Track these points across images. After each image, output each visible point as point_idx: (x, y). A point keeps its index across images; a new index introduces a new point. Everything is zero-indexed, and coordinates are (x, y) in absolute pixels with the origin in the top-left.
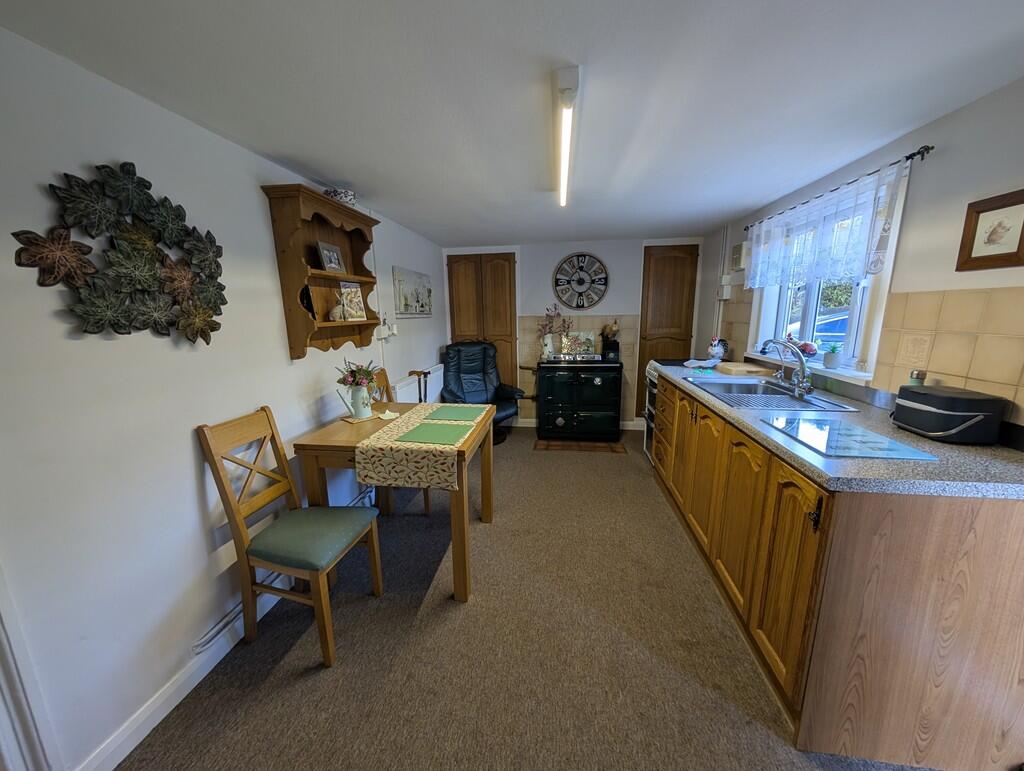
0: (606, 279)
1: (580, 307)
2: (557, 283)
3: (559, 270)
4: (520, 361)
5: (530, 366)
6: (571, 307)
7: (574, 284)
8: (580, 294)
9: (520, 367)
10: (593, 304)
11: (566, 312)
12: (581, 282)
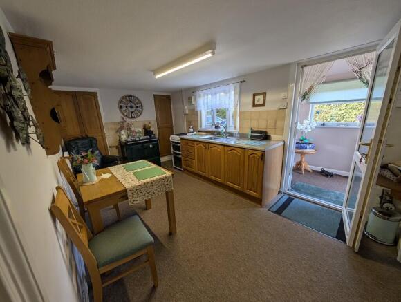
0: (142, 106)
1: (133, 117)
2: (121, 107)
3: (121, 101)
4: (108, 143)
5: (115, 145)
6: (129, 118)
7: (129, 108)
8: (132, 112)
9: (110, 147)
10: (138, 116)
11: (128, 120)
12: (131, 107)
